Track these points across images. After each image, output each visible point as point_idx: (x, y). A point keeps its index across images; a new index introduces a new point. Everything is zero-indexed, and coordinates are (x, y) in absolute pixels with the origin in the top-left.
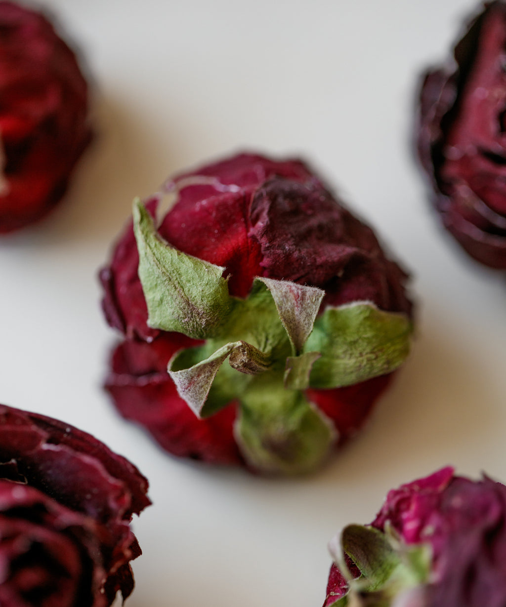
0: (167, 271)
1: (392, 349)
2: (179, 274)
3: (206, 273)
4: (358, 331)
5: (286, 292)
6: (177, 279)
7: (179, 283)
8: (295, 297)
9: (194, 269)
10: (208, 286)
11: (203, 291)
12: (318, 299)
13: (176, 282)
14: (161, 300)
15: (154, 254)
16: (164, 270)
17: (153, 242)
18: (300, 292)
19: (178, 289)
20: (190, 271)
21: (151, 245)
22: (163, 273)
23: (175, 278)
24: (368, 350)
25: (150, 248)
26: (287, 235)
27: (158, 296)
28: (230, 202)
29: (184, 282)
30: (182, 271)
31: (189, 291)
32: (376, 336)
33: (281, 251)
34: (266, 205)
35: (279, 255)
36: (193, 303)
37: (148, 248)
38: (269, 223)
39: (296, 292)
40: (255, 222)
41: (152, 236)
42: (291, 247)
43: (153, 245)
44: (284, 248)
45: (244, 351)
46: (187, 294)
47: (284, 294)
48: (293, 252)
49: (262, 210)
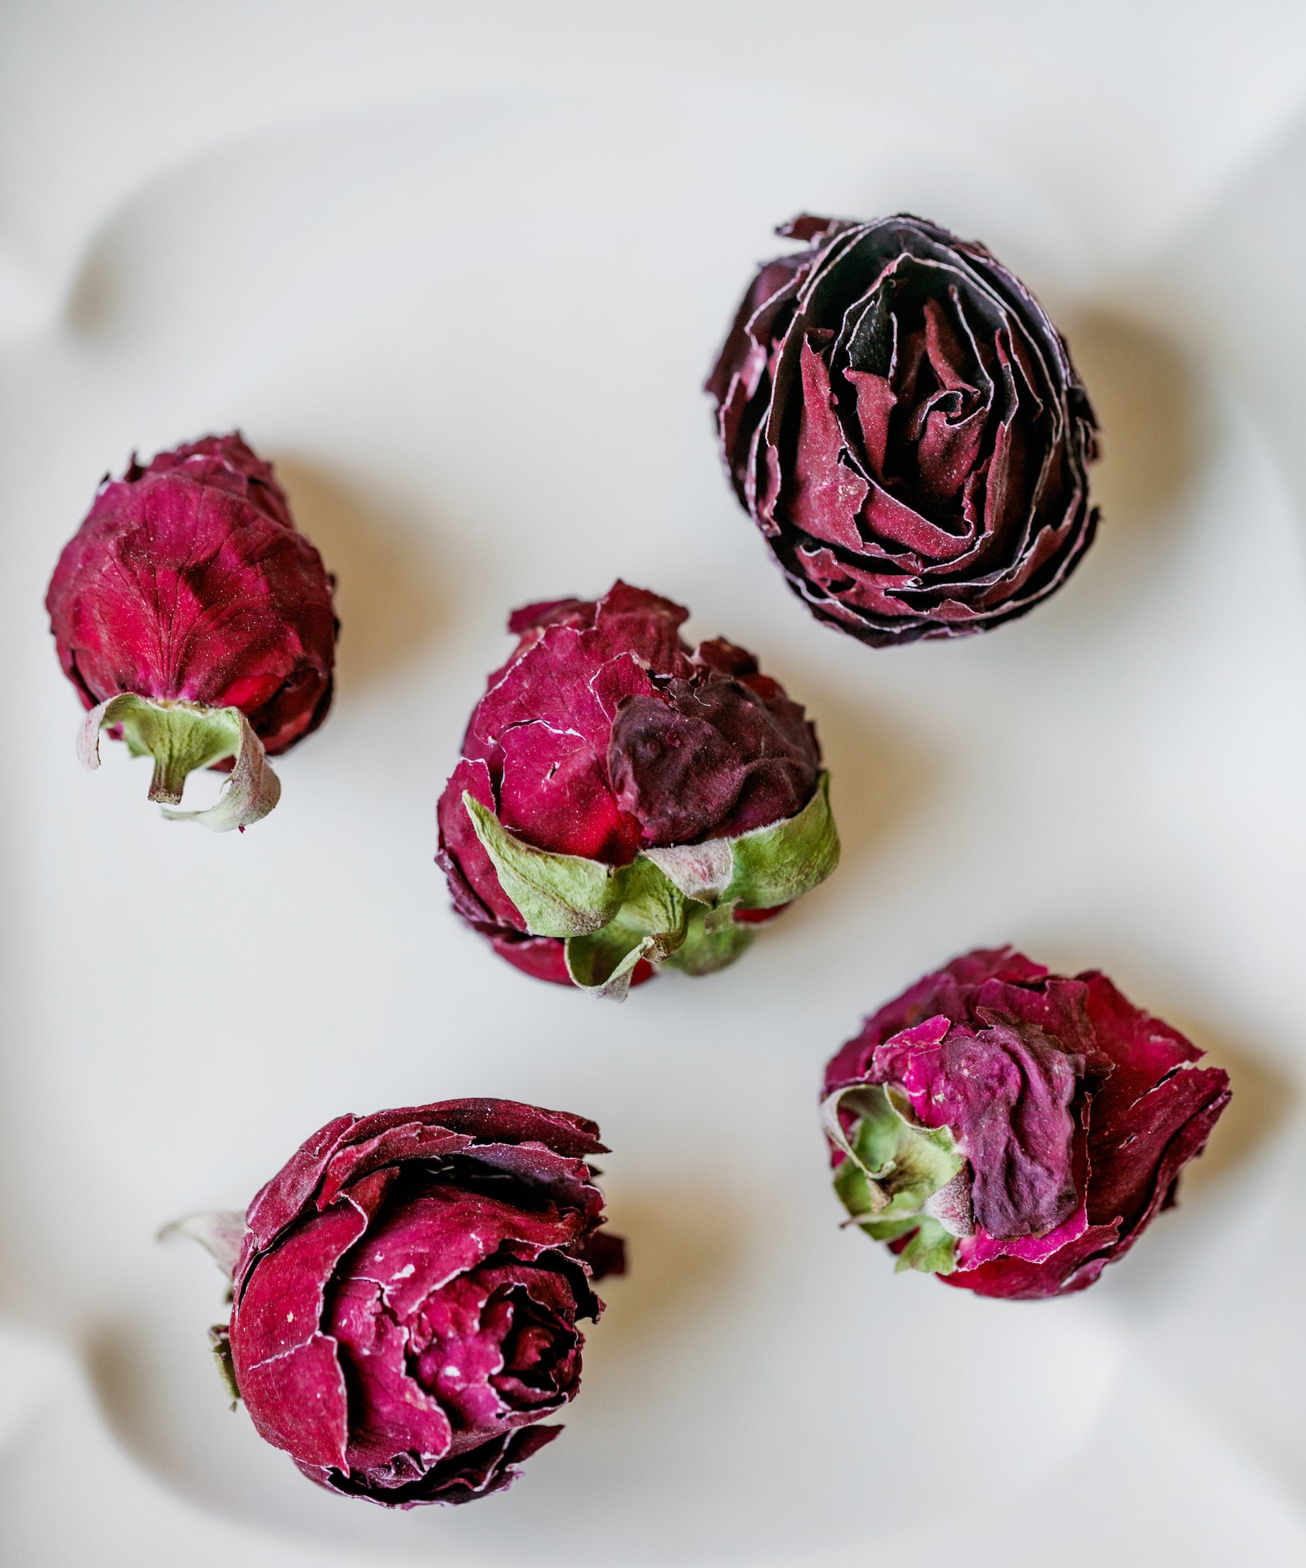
0: (539, 885)
1: (821, 856)
2: (554, 886)
3: (587, 877)
4: (778, 859)
5: (690, 875)
6: (553, 891)
7: (557, 895)
8: (701, 876)
9: (570, 877)
10: (594, 892)
11: (589, 898)
12: (728, 868)
13: (553, 895)
14: (540, 913)
15: (515, 869)
16: (534, 885)
17: (509, 853)
18: (705, 869)
19: (558, 901)
20: (566, 880)
21: (507, 858)
22: (534, 888)
23: (550, 891)
24: (795, 873)
25: (508, 862)
26: (664, 794)
27: (535, 909)
28: (583, 774)
29: (563, 892)
30: (556, 880)
31: (572, 900)
32: (799, 855)
33: (665, 819)
34: (627, 767)
35: (664, 824)
36: (582, 911)
37: (505, 862)
38: (639, 791)
39: (700, 871)
40: (621, 789)
41: (504, 845)
42: (675, 810)
43: (510, 859)
44: (667, 813)
45: (658, 946)
46: (570, 903)
47: (687, 878)
48: (679, 813)
49: (625, 773)
